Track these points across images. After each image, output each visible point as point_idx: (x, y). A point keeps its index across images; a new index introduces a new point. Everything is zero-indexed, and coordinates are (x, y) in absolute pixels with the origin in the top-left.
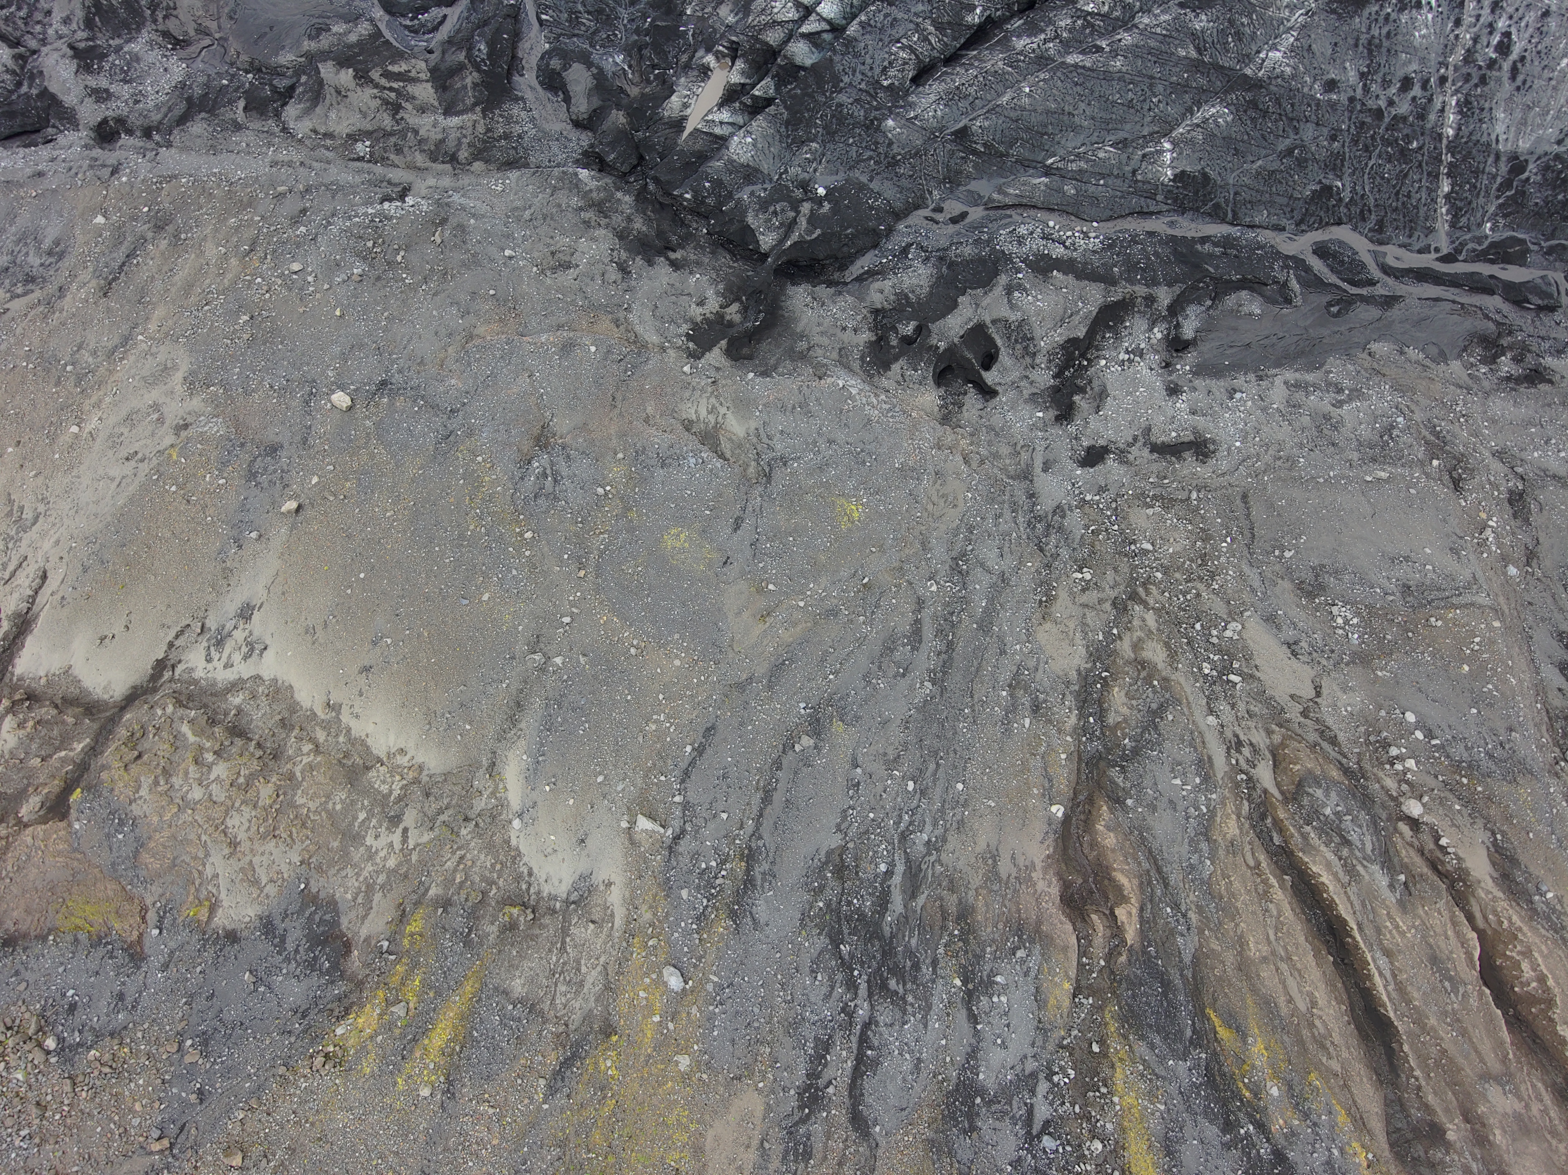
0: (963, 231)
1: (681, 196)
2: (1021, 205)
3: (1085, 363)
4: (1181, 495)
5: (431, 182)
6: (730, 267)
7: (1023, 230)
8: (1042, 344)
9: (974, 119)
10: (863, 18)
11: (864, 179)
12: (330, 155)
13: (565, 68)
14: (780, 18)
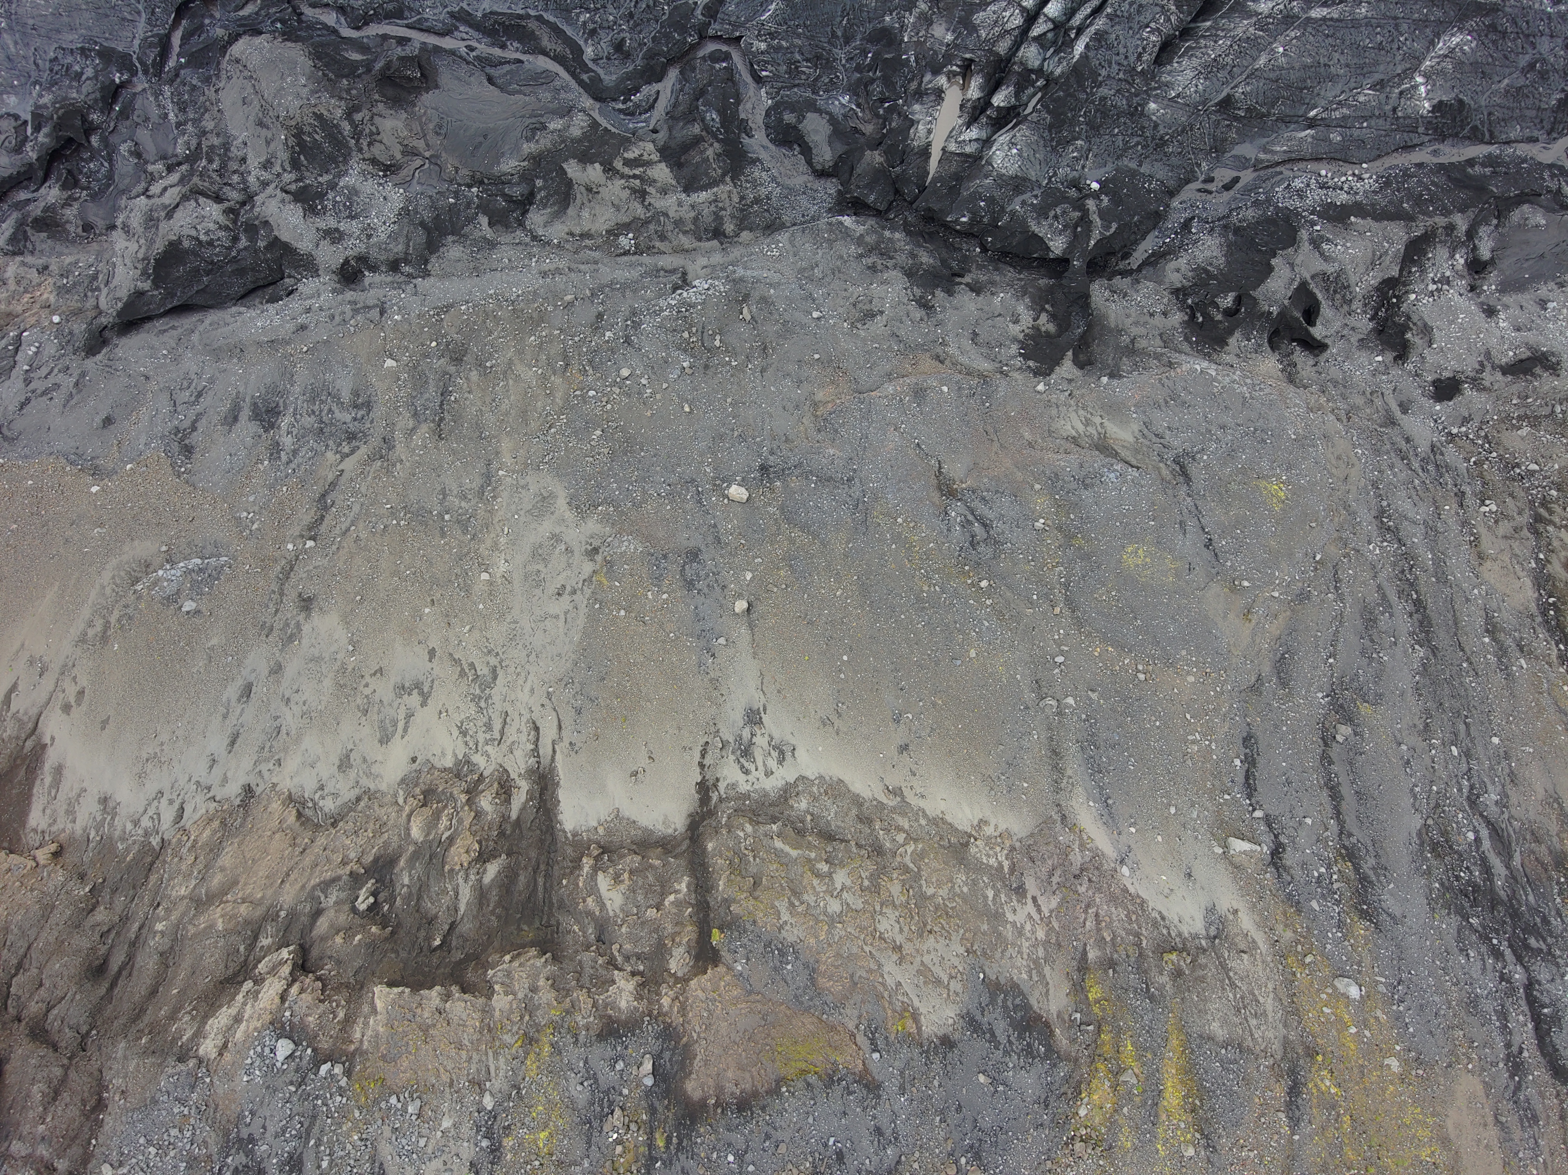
0: (1238, 196)
1: (957, 221)
2: (1290, 160)
3: (1394, 300)
4: (1546, 411)
5: (703, 261)
6: (1019, 279)
7: (1298, 184)
8: (1358, 289)
9: (1236, 86)
10: (1109, 10)
11: (1133, 165)
12: (597, 255)
13: (801, 118)
14: (1009, 26)
